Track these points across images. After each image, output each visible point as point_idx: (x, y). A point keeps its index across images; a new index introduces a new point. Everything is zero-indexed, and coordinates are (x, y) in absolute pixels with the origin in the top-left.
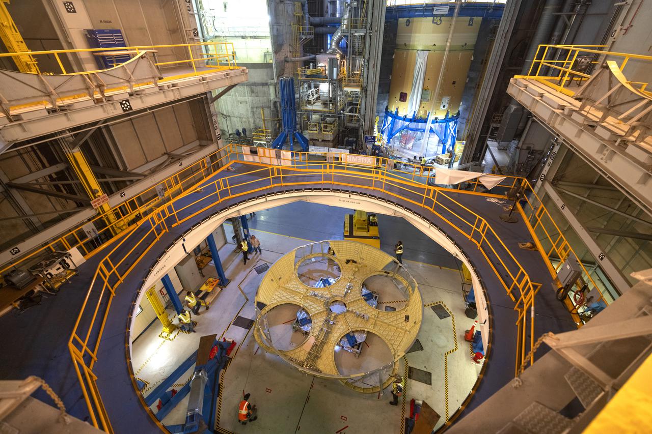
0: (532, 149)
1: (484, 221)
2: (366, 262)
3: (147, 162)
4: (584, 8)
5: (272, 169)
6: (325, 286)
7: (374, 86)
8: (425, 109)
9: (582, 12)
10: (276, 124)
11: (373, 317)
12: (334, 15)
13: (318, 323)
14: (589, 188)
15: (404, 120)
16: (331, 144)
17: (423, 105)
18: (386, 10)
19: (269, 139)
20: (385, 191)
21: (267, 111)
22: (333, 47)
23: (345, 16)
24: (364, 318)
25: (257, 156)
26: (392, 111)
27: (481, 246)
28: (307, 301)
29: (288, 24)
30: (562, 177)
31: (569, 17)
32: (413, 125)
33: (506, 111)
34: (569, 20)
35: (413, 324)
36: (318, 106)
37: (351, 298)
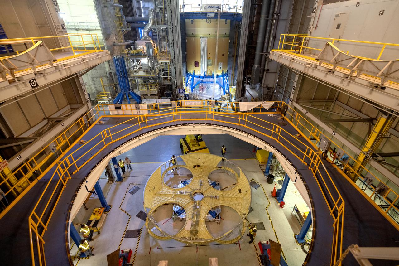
0: (268, 87)
1: (278, 127)
2: (205, 164)
3: (31, 127)
4: (277, 16)
5: (140, 118)
6: (185, 186)
7: (179, 59)
8: (211, 70)
9: (277, 19)
10: (113, 88)
11: (221, 196)
12: (141, 16)
13: (189, 210)
14: (311, 102)
15: (199, 77)
16: (157, 97)
17: (209, 68)
18: (180, 14)
19: (110, 98)
20: (215, 120)
21: (105, 80)
22: (145, 36)
23: (150, 17)
24: (216, 198)
25: (121, 110)
26: (191, 73)
27: (279, 141)
28: (177, 198)
29: (112, 21)
30: (299, 98)
31: (272, 21)
32: (205, 80)
33: (253, 68)
34: (272, 22)
35: (245, 193)
36: (142, 73)
37: (204, 188)
